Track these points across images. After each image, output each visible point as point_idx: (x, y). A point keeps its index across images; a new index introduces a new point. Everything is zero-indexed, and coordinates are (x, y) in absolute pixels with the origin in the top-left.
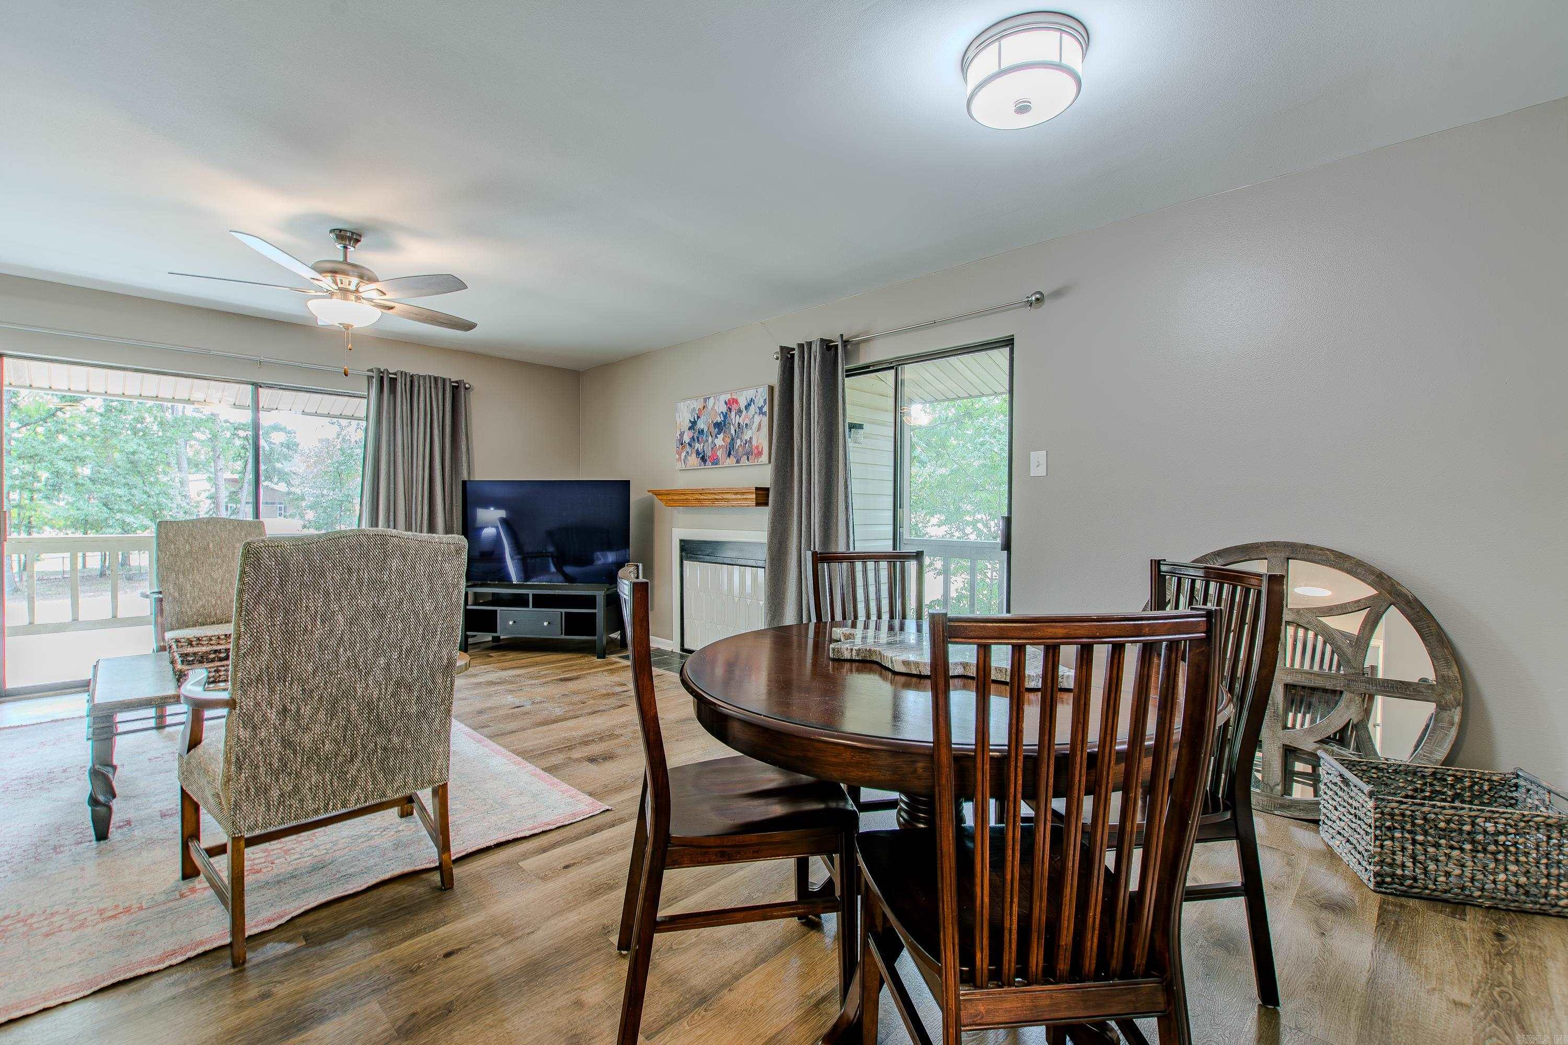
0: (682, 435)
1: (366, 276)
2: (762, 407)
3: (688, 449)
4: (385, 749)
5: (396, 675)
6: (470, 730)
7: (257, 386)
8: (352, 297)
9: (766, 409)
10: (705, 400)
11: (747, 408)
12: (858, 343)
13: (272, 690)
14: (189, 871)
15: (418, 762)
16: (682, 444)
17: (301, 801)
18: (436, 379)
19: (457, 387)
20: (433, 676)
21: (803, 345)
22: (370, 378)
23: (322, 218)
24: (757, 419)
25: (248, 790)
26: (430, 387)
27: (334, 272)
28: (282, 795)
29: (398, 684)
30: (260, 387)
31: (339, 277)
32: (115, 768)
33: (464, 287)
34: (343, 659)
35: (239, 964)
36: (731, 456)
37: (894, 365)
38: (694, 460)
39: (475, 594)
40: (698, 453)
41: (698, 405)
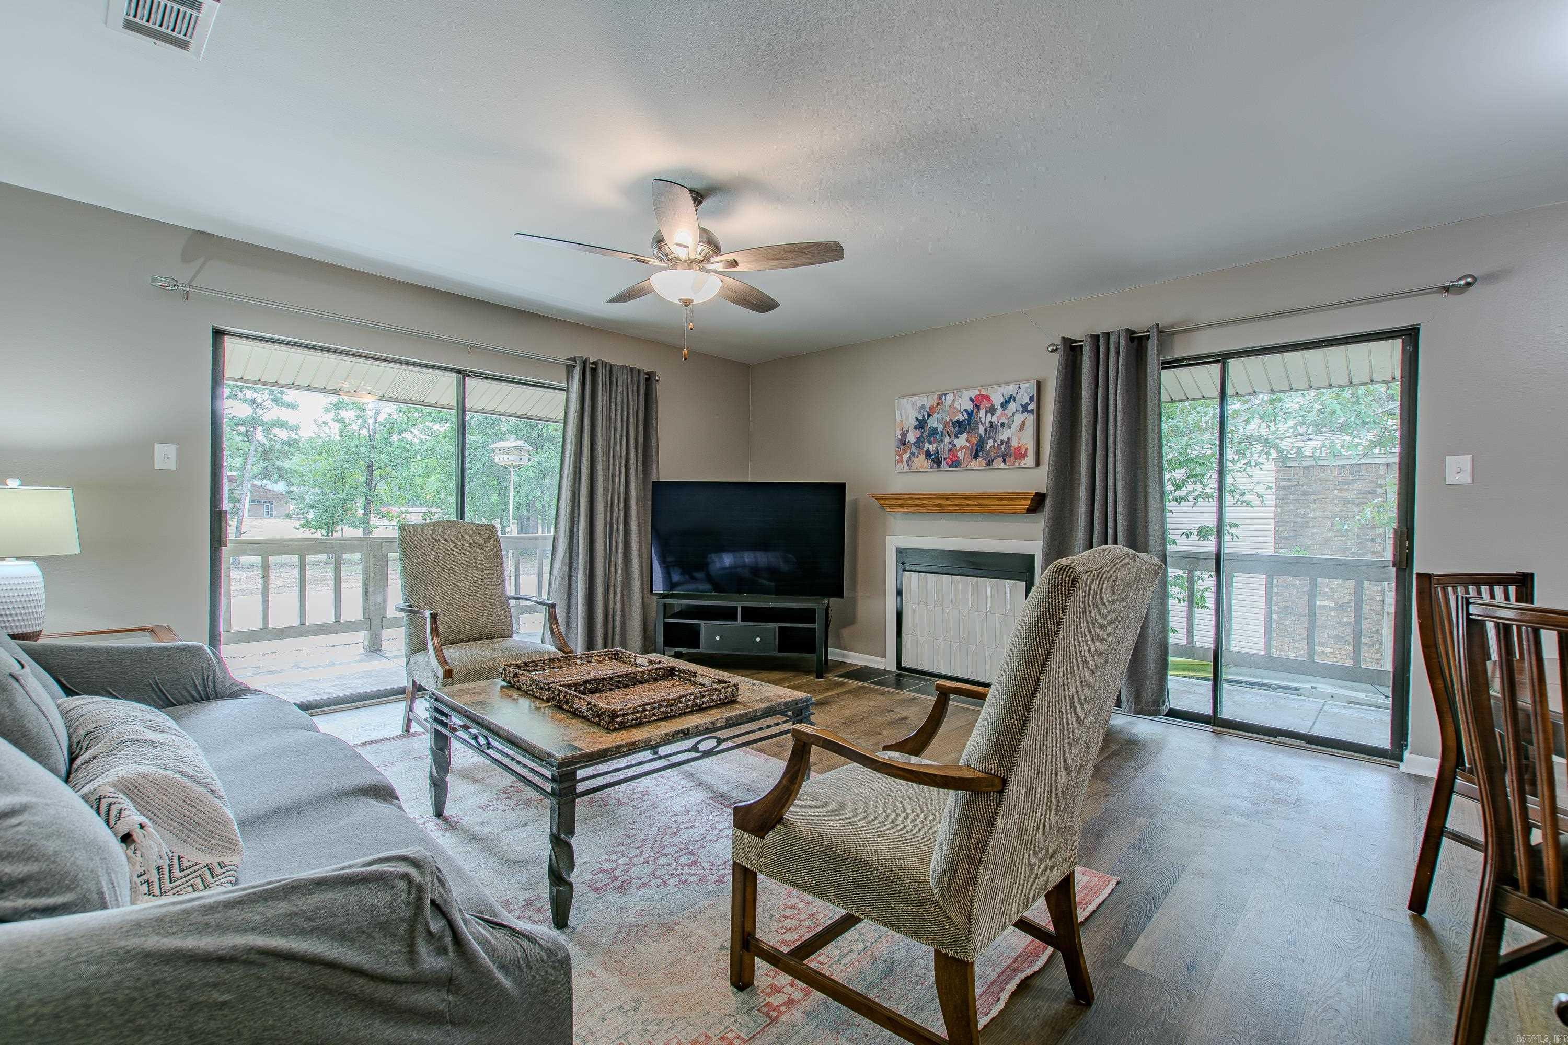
0: (904, 434)
2: (1027, 404)
3: (914, 450)
7: (463, 374)
9: (1033, 406)
10: (940, 397)
11: (1005, 405)
12: (1174, 334)
16: (904, 444)
18: (632, 369)
19: (648, 378)
21: (1099, 336)
22: (570, 368)
24: (1019, 418)
26: (627, 378)
36: (979, 459)
37: (1223, 358)
38: (921, 461)
40: (928, 454)
41: (929, 401)
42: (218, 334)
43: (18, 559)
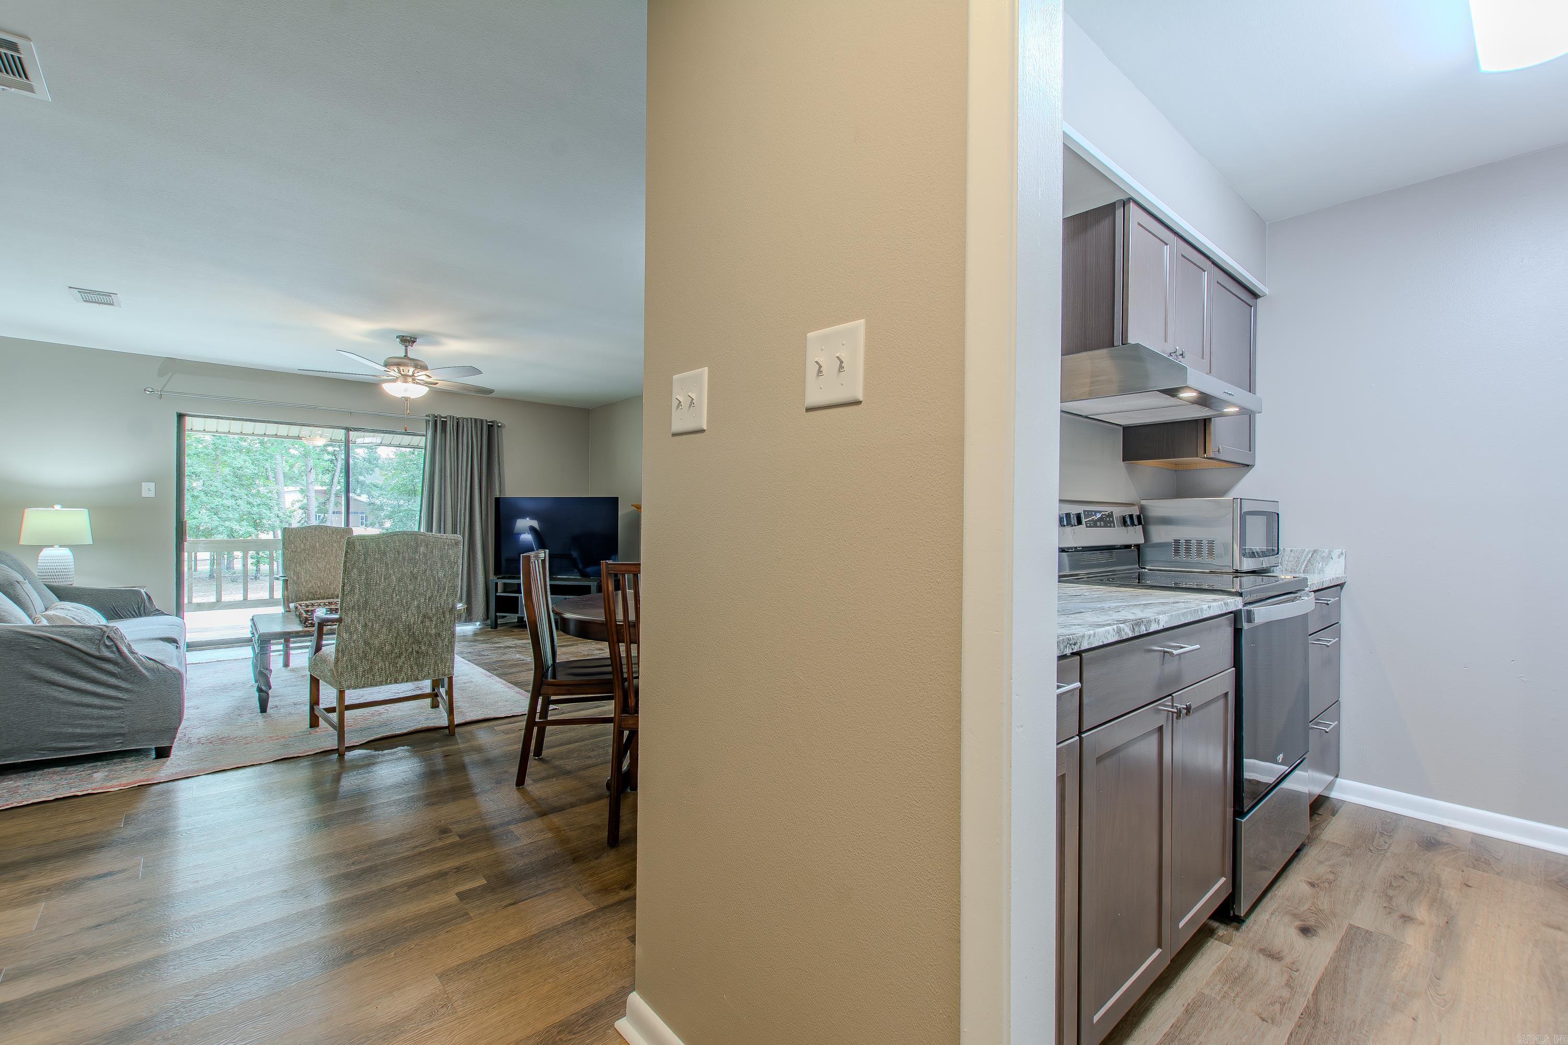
1: (420, 366)
4: (417, 652)
5: (423, 611)
6: (485, 671)
7: (348, 430)
8: (410, 379)
13: (359, 614)
14: (314, 723)
15: (436, 662)
17: (373, 675)
18: (476, 420)
19: (492, 426)
20: (444, 613)
22: (427, 422)
23: (391, 331)
25: (347, 666)
26: (472, 427)
27: (398, 365)
28: (364, 671)
29: (424, 616)
30: (351, 430)
31: (401, 368)
32: (271, 671)
33: (480, 372)
34: (395, 600)
35: (342, 756)
39: (505, 584)
42: (181, 417)
43: (61, 546)
